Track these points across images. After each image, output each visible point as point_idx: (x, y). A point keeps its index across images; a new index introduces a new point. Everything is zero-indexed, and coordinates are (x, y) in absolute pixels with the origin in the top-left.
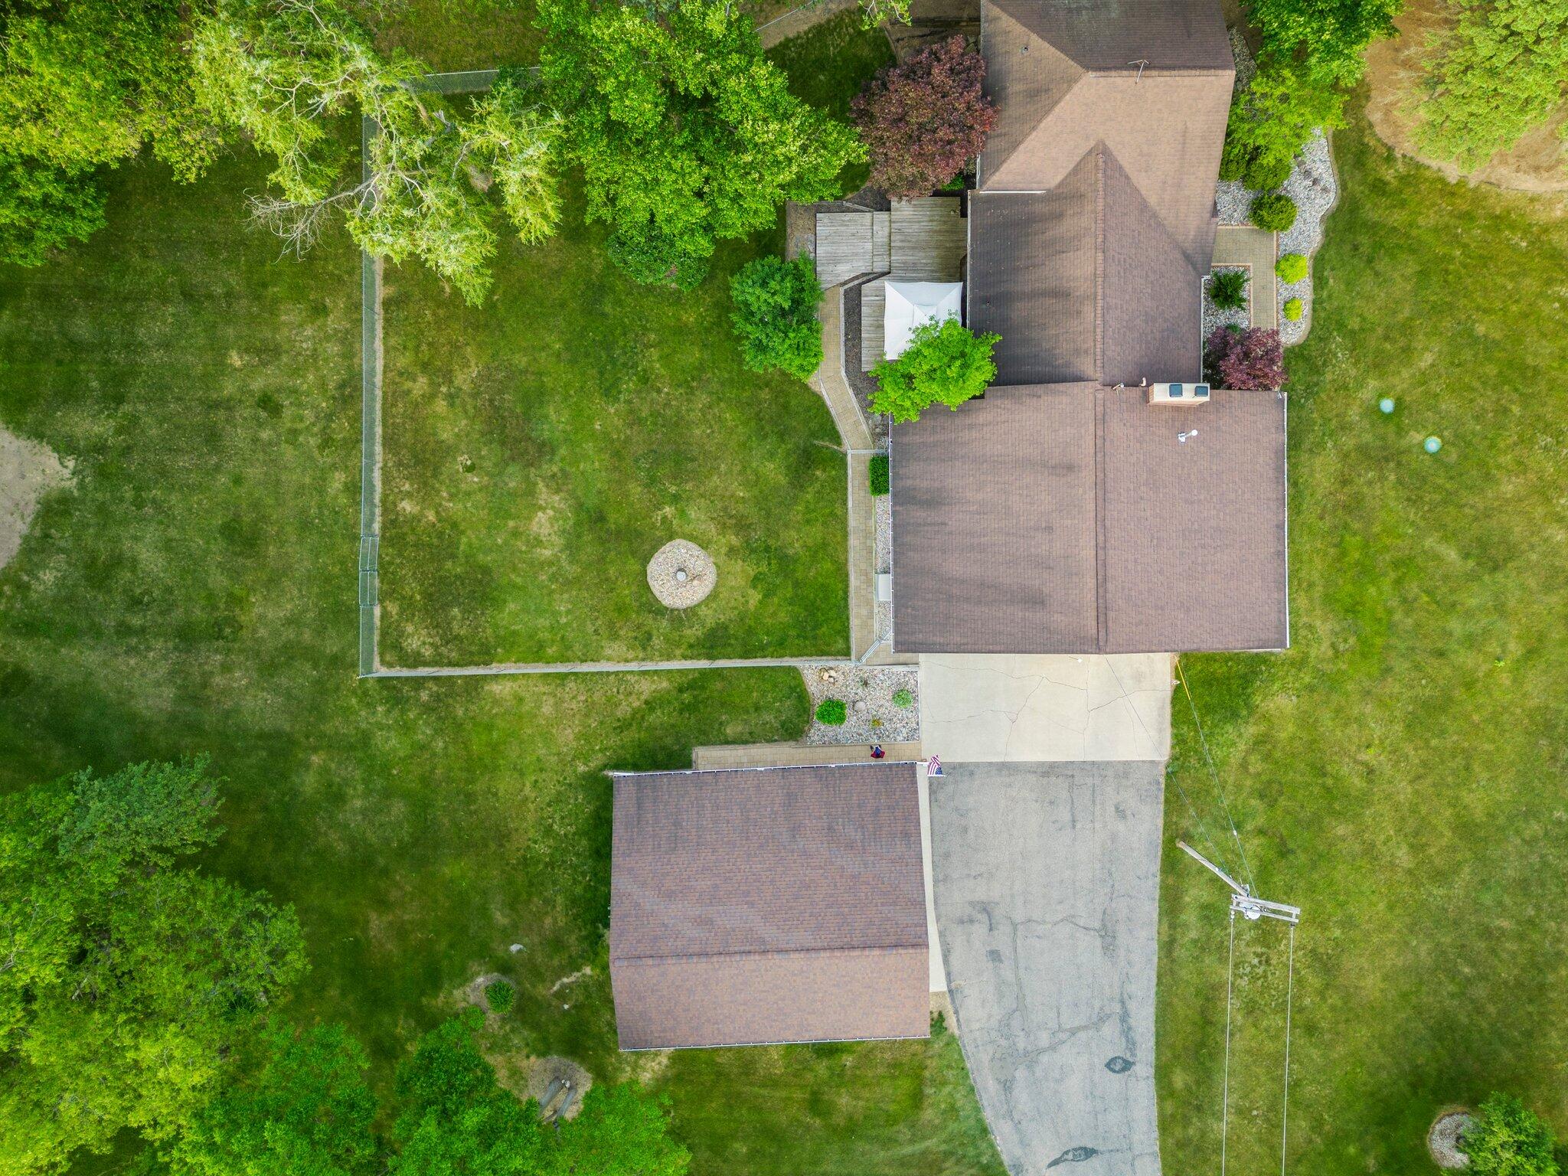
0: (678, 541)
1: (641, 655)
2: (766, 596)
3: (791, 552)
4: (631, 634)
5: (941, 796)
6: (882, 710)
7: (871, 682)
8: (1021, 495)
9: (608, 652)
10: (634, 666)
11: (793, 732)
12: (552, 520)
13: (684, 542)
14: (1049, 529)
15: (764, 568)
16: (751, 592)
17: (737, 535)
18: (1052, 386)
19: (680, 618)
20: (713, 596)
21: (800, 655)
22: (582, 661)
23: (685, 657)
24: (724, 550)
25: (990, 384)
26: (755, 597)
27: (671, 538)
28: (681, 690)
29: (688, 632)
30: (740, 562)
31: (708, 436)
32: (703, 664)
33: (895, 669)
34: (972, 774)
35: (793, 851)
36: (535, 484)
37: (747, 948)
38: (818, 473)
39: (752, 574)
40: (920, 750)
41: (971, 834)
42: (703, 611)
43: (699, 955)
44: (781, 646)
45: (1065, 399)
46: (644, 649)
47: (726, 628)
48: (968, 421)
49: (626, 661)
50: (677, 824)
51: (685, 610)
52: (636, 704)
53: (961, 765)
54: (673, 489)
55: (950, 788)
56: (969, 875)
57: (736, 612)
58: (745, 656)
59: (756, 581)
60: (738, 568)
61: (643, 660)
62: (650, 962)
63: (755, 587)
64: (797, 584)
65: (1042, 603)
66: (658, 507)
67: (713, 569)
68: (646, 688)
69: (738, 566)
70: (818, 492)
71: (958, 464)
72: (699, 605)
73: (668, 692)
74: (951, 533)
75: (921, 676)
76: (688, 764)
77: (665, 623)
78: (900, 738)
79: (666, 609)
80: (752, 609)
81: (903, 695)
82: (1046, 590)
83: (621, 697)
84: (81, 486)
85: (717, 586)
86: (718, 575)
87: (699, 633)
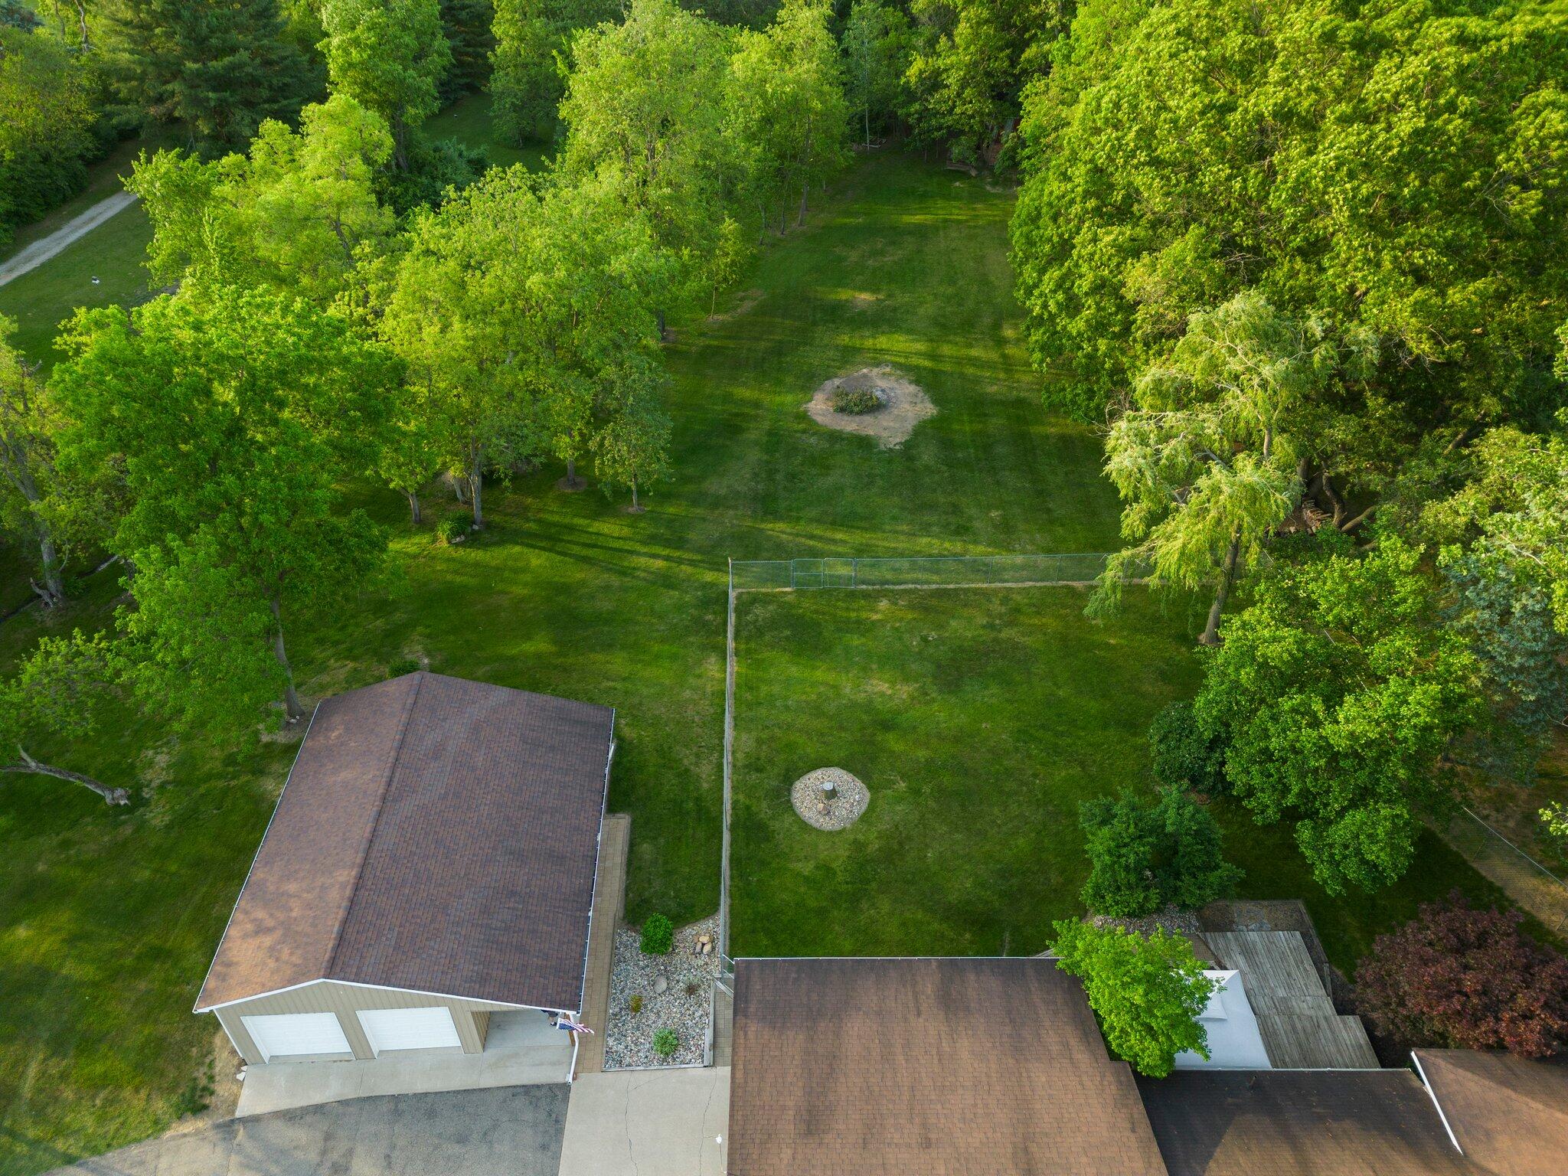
0: (868, 795)
1: (739, 764)
2: (806, 879)
3: (864, 905)
4: (763, 755)
5: (519, 1103)
6: (653, 1017)
7: (693, 999)
8: (975, 1105)
9: (744, 737)
10: (727, 759)
11: (635, 913)
12: (882, 694)
13: (867, 799)
14: (927, 1144)
15: (840, 878)
16: (811, 865)
17: (879, 850)
18: (1156, 1149)
19: (781, 796)
20: (805, 826)
21: (734, 915)
22: (735, 719)
23: (735, 804)
24: (861, 837)
25: (1134, 1065)
26: (807, 868)
27: (870, 788)
28: (698, 800)
29: (764, 805)
30: (847, 853)
31: (994, 822)
32: (727, 820)
33: (709, 1033)
34: (544, 1147)
35: (494, 849)
36: (917, 682)
37: (394, 785)
38: (968, 936)
39: (834, 865)
40: (591, 1070)
41: (457, 1149)
42: (788, 820)
43: (403, 741)
44: (743, 893)
45: (1139, 1165)
46: (746, 766)
47: (767, 839)
48: (1074, 1042)
49: (733, 753)
50: (552, 748)
51: (789, 801)
52: (686, 762)
53: (559, 1132)
54: (926, 789)
55: (528, 1116)
56: (393, 1147)
57: (787, 850)
58: (733, 859)
59: (827, 870)
60: (841, 852)
61: (734, 766)
62: (410, 701)
63: (817, 868)
64: (821, 912)
65: (809, 1133)
66: (904, 776)
67: (837, 828)
68: (705, 770)
69: (843, 852)
70: (943, 936)
71: (1008, 1029)
72: (795, 814)
73: (697, 789)
74: (906, 1020)
75: (696, 1071)
76: (612, 810)
77: (775, 783)
78: (611, 1042)
79: (791, 784)
80: (791, 866)
81: (670, 1047)
82: (828, 1138)
83: (695, 750)
84: (880, 452)
85: (819, 832)
86: (830, 833)
87: (762, 816)
